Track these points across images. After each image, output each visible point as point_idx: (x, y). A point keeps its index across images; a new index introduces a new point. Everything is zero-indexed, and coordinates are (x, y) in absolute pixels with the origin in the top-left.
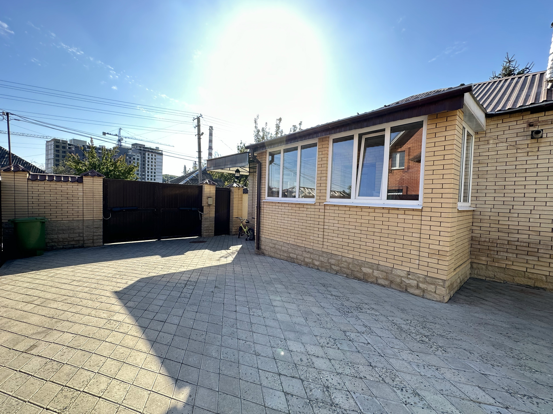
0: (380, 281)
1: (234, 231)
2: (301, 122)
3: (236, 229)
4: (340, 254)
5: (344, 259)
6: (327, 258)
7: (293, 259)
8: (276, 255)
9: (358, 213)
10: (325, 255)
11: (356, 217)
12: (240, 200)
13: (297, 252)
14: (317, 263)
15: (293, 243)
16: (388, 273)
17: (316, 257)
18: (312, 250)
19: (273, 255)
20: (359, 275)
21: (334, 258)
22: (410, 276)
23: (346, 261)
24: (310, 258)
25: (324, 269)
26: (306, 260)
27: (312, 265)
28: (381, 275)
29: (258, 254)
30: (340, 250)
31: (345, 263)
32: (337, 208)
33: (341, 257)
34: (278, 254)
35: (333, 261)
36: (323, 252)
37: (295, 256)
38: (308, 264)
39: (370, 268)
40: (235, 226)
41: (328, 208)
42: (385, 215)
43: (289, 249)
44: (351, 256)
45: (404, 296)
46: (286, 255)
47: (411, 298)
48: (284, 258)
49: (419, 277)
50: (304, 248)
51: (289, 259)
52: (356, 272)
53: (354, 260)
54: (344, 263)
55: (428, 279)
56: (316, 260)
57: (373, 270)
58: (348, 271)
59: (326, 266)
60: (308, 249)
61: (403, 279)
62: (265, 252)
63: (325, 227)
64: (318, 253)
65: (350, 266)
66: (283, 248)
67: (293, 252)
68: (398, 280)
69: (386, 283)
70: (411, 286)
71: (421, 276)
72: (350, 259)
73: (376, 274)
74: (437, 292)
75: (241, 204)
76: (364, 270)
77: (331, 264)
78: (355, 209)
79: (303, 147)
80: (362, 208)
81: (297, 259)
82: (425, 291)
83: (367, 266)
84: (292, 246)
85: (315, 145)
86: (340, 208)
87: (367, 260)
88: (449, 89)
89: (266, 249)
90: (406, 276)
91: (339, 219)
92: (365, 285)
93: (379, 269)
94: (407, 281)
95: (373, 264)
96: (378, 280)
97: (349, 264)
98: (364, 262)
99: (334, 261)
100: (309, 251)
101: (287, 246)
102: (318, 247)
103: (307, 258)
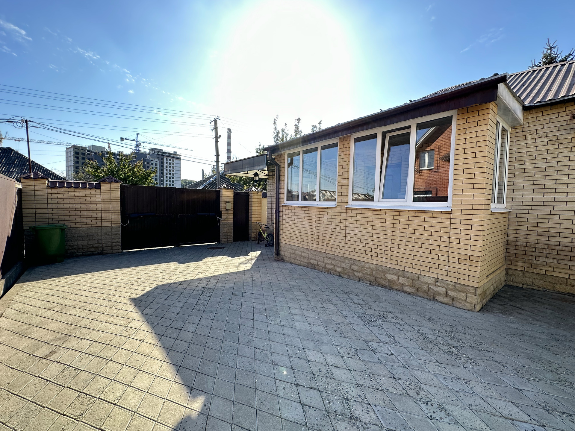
0: (406, 289)
1: (253, 236)
2: (321, 121)
3: (256, 235)
4: (363, 260)
5: (367, 266)
6: (349, 265)
7: (313, 266)
8: (296, 261)
9: (382, 217)
10: (347, 261)
11: (379, 220)
12: (259, 204)
13: (318, 258)
14: (339, 270)
15: (314, 249)
16: (414, 280)
17: (337, 263)
18: (333, 256)
19: (293, 261)
20: (383, 282)
21: (357, 264)
22: (438, 284)
23: (369, 268)
24: (332, 264)
25: (346, 276)
26: (328, 266)
27: (333, 272)
28: (407, 282)
29: (277, 260)
30: (363, 255)
31: (369, 270)
32: (359, 212)
33: (364, 263)
34: (298, 260)
35: (355, 268)
36: (345, 258)
37: (316, 262)
38: (330, 271)
39: (395, 275)
40: (254, 231)
41: (350, 211)
42: (410, 218)
43: (309, 255)
44: (375, 262)
45: (432, 304)
46: (306, 261)
47: (439, 307)
48: (305, 264)
49: (448, 285)
50: (325, 254)
51: (309, 265)
52: (380, 279)
53: (378, 266)
54: (367, 269)
55: (457, 286)
56: (338, 267)
57: (398, 276)
58: (372, 278)
59: (348, 272)
60: (329, 255)
61: (430, 286)
62: (285, 258)
63: (347, 232)
64: (340, 259)
65: (374, 272)
66: (303, 254)
67: (313, 258)
68: (425, 287)
69: (413, 290)
70: (439, 294)
71: (450, 283)
72: (373, 265)
73: (401, 280)
74: (467, 300)
75: (260, 209)
76: (389, 276)
77: (354, 271)
78: (378, 213)
79: (323, 148)
80: (386, 211)
81: (318, 265)
82: (455, 299)
83: (391, 272)
84: (313, 252)
85: (335, 145)
86: (363, 212)
87: (392, 266)
88: (481, 80)
89: (286, 255)
90: (434, 283)
91: (361, 223)
92: (389, 293)
93: (405, 276)
94: (435, 289)
95: (398, 270)
96: (404, 287)
97: (373, 270)
98: (388, 268)
99: (357, 267)
100: (330, 257)
101: (307, 252)
102: (340, 253)
103: (329, 264)
